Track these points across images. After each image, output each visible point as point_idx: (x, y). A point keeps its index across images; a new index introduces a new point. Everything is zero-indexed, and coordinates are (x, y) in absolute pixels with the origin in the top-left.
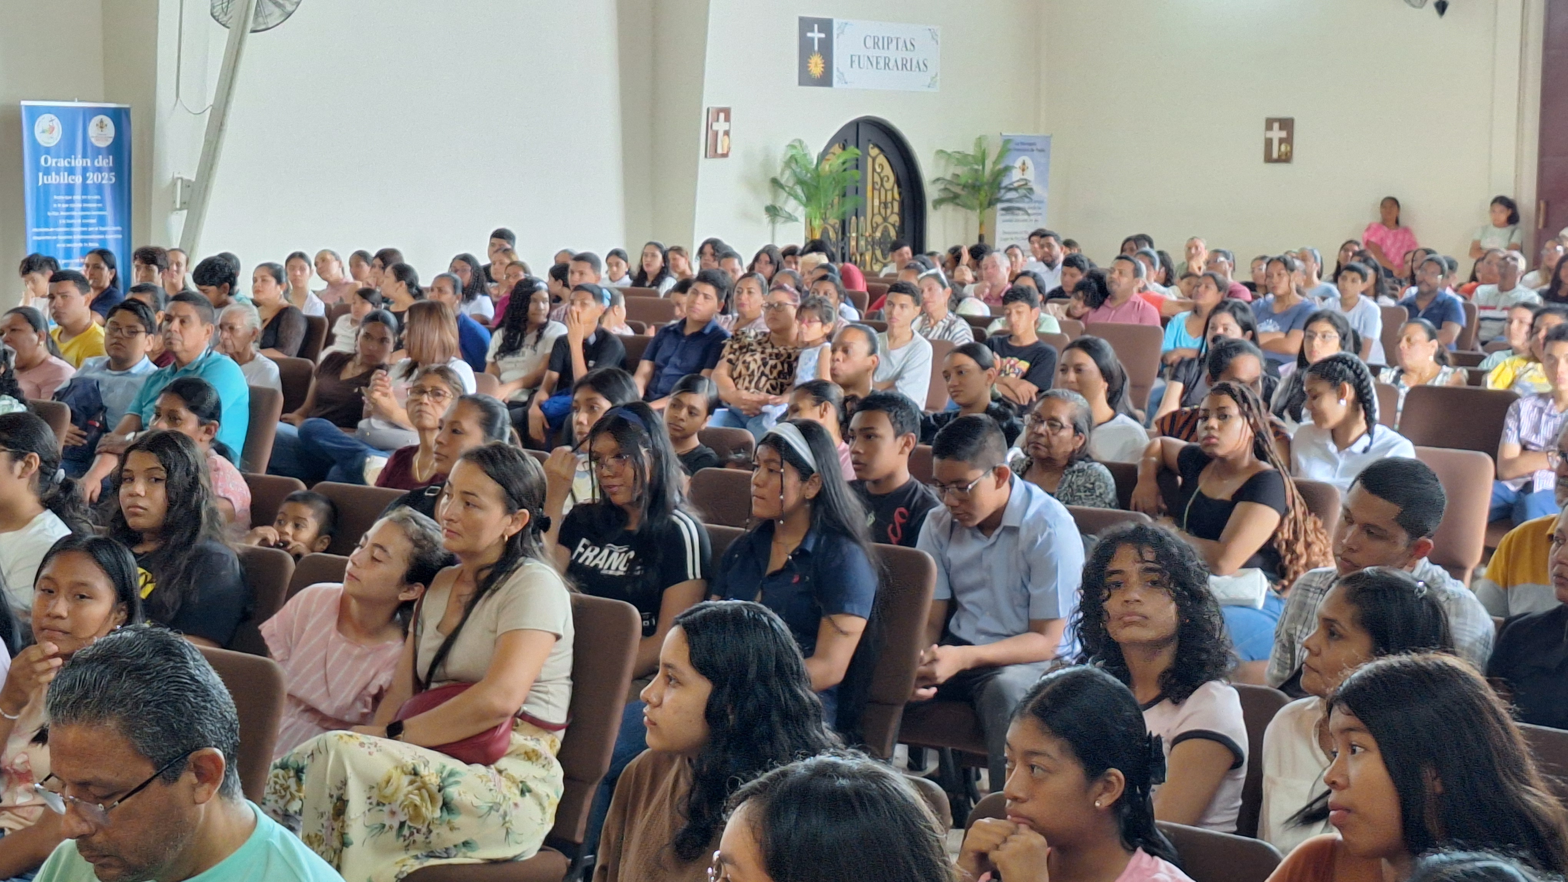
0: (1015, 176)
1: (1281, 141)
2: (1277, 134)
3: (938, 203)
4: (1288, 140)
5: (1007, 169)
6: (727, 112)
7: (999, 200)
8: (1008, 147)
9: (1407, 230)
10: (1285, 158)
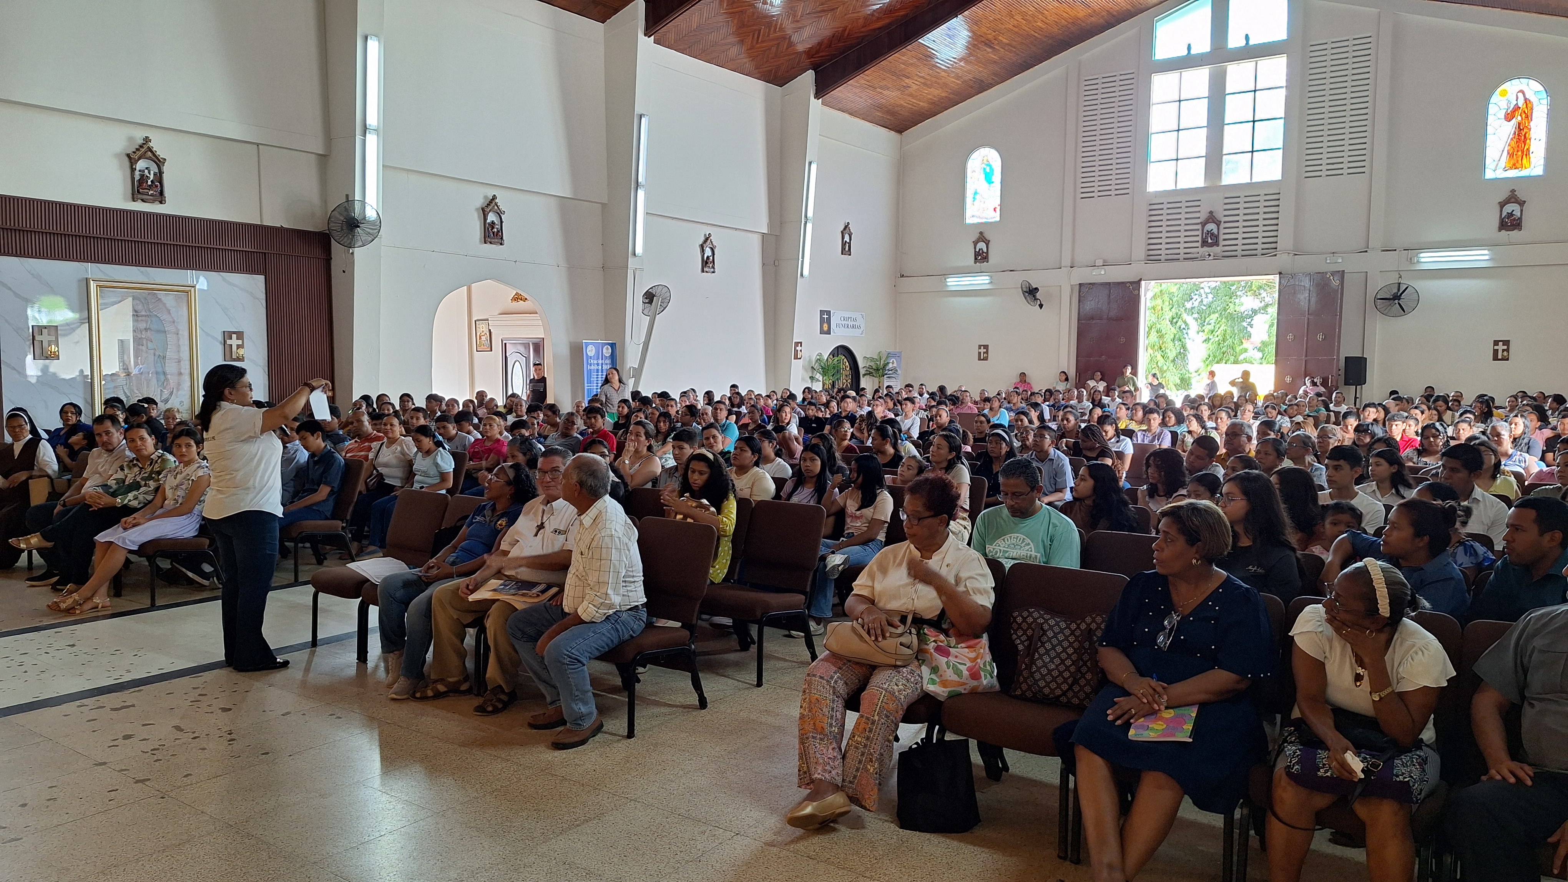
0: (890, 365)
1: (984, 353)
2: (983, 350)
3: (864, 375)
4: (987, 352)
5: (888, 363)
6: (801, 343)
7: (886, 374)
8: (889, 356)
9: (1029, 383)
10: (986, 359)
